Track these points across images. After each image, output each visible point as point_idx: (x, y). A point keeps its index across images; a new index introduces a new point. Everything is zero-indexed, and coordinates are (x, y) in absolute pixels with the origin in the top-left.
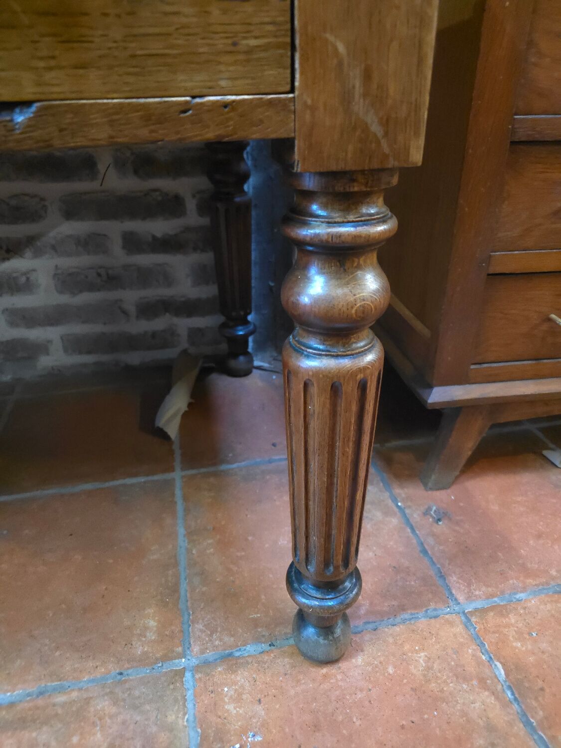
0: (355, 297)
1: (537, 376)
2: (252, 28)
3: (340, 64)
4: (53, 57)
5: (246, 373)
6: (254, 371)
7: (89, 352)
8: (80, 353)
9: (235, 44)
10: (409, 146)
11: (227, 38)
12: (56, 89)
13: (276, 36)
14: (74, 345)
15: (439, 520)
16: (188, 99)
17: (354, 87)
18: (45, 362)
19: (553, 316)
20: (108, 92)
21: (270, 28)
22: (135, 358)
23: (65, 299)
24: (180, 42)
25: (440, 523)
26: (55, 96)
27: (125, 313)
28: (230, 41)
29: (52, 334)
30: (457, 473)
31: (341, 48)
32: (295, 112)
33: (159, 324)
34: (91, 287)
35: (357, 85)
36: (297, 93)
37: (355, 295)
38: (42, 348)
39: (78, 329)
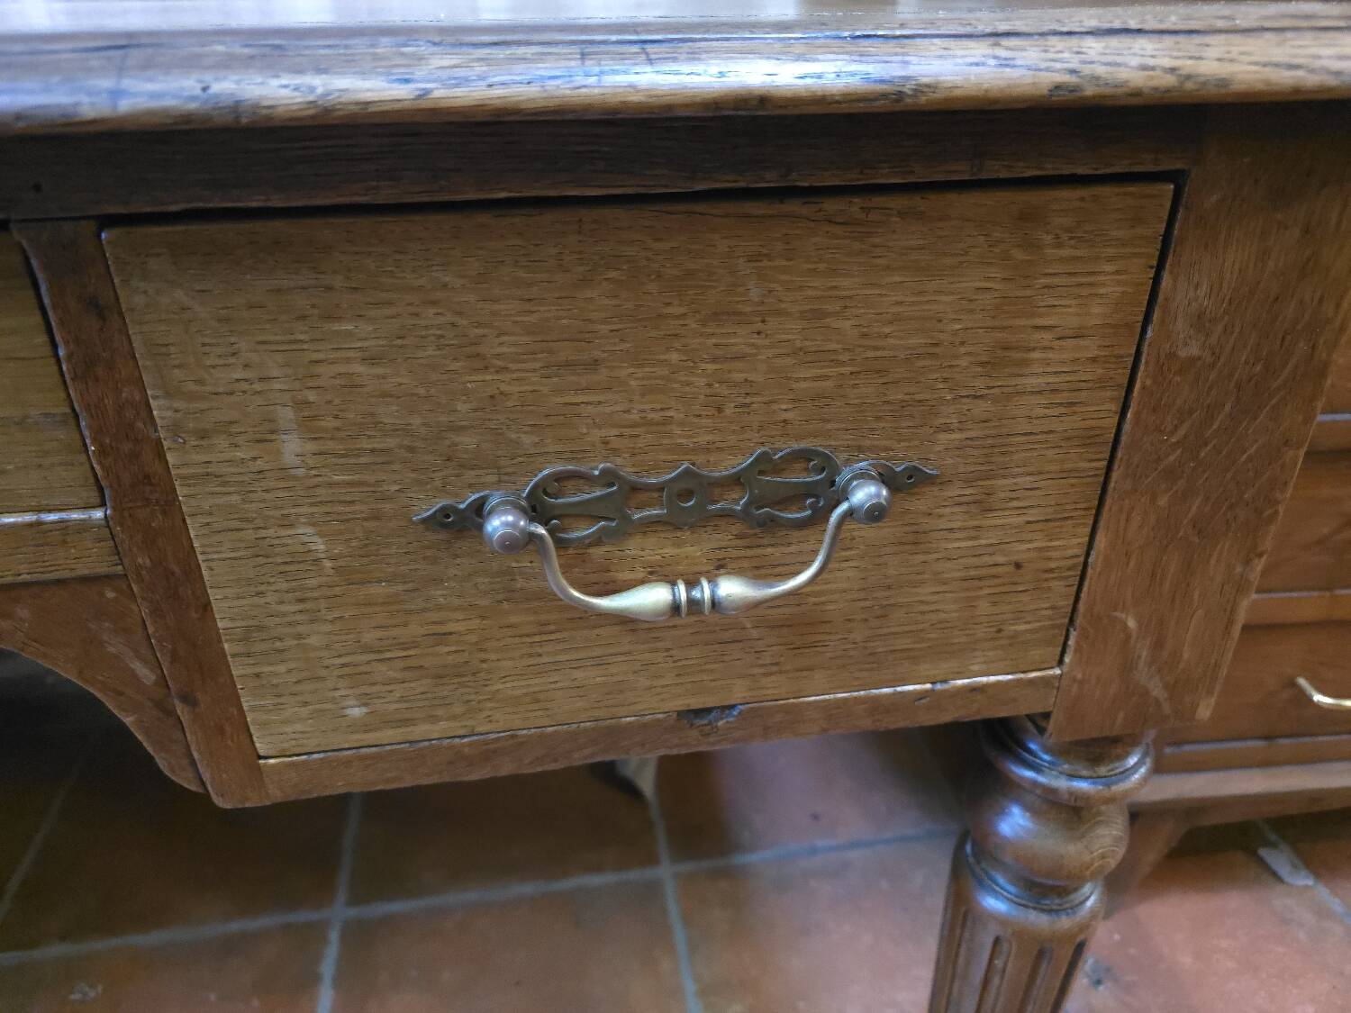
0: (1092, 856)
1: (1266, 763)
2: (1023, 614)
3: (1128, 637)
4: (777, 664)
9: (999, 631)
10: (1198, 705)
11: (990, 627)
12: (769, 692)
13: (1052, 620)
15: (1098, 982)
16: (928, 686)
17: (1139, 657)
19: (1302, 682)
20: (832, 688)
21: (1049, 612)
24: (933, 636)
25: (1101, 988)
26: (765, 698)
28: (994, 629)
31: (1131, 623)
32: (1058, 688)
35: (1144, 654)
36: (1065, 668)
37: (1092, 853)
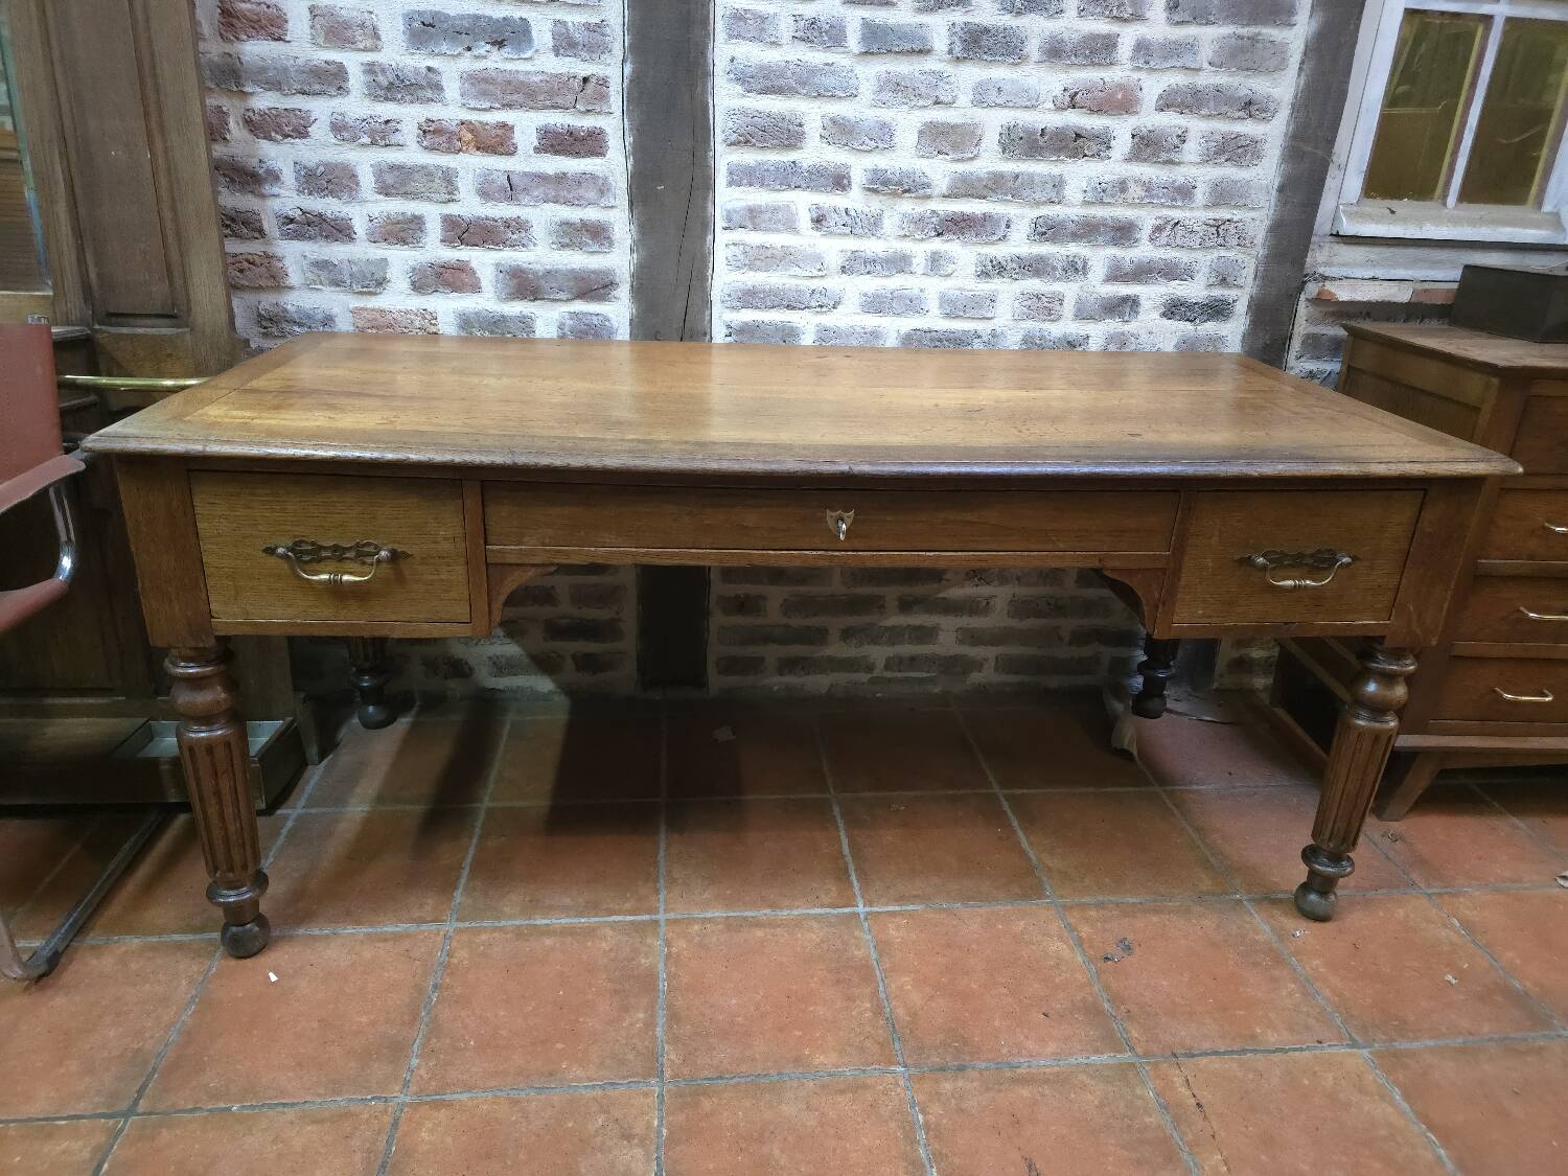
2: (1381, 602)
3: (1410, 613)
5: (1157, 716)
6: (1165, 714)
7: (1016, 673)
8: (1008, 673)
9: (1374, 606)
13: (1388, 605)
14: (1006, 665)
15: (1396, 840)
18: (976, 677)
22: (1054, 682)
23: (1014, 623)
24: (1355, 606)
27: (1060, 639)
29: (989, 653)
30: (1407, 808)
32: (1388, 629)
33: (1086, 651)
34: (1039, 614)
36: (1391, 621)
38: (976, 665)
39: (1014, 650)
